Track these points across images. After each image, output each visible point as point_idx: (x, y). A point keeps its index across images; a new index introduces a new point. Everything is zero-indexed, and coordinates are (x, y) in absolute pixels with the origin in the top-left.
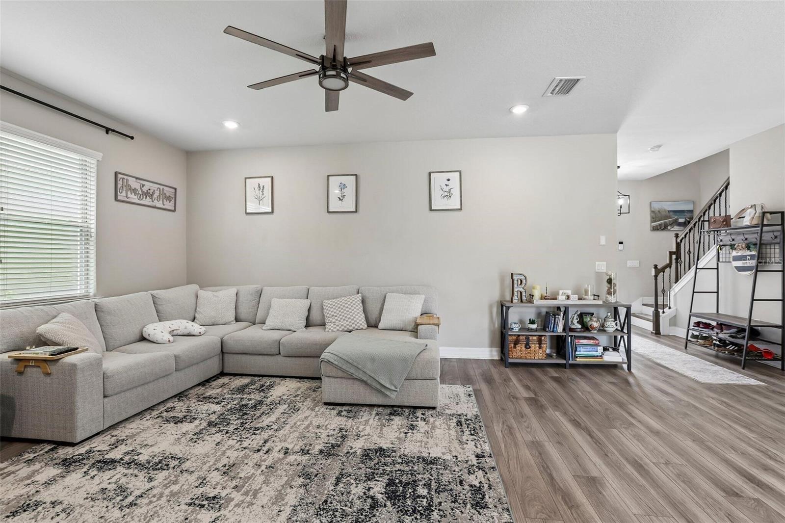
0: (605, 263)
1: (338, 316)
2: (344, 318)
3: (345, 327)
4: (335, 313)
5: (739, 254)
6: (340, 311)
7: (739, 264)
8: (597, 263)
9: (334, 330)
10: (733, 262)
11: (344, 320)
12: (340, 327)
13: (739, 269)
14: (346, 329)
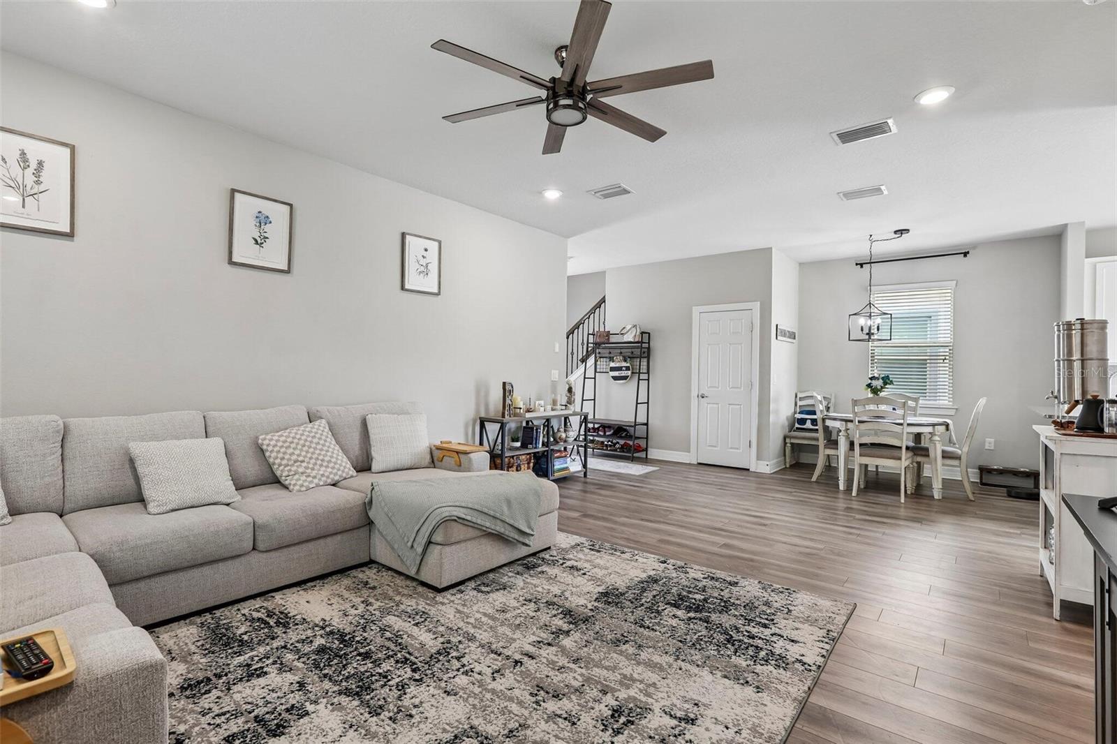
0: (557, 371)
1: (307, 460)
2: (319, 462)
3: (328, 477)
4: (298, 455)
5: (617, 365)
6: (307, 452)
7: (616, 374)
8: (552, 371)
9: (311, 486)
10: (610, 373)
11: (321, 465)
12: (320, 480)
13: (615, 378)
14: (329, 481)
